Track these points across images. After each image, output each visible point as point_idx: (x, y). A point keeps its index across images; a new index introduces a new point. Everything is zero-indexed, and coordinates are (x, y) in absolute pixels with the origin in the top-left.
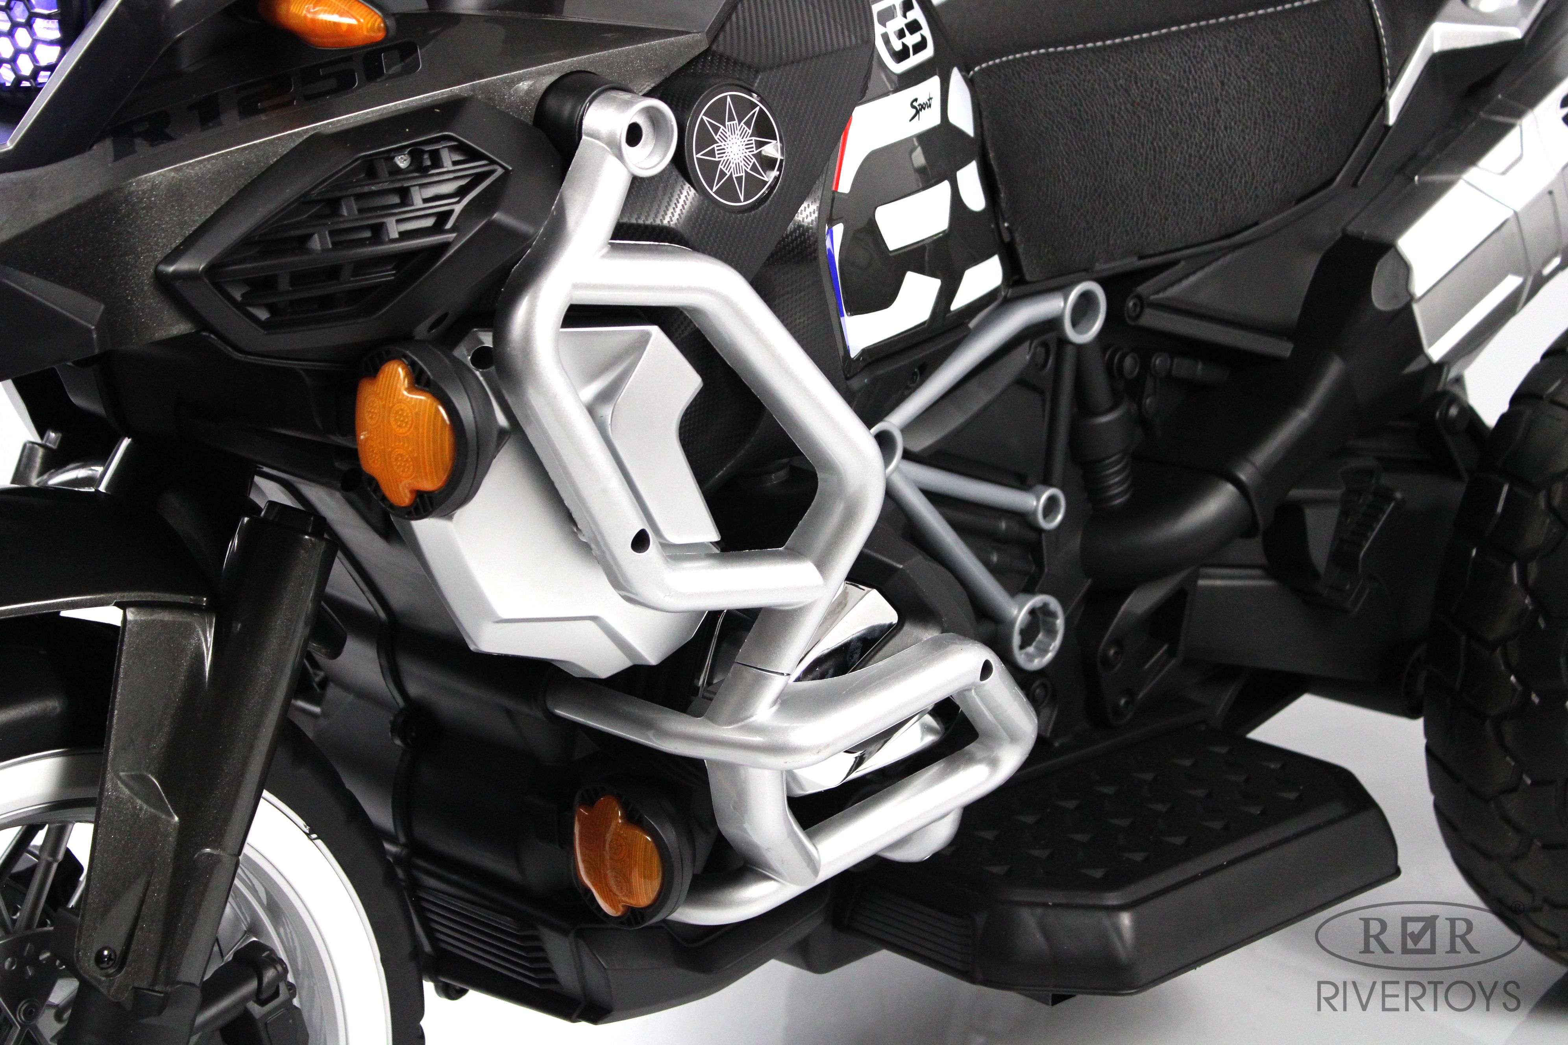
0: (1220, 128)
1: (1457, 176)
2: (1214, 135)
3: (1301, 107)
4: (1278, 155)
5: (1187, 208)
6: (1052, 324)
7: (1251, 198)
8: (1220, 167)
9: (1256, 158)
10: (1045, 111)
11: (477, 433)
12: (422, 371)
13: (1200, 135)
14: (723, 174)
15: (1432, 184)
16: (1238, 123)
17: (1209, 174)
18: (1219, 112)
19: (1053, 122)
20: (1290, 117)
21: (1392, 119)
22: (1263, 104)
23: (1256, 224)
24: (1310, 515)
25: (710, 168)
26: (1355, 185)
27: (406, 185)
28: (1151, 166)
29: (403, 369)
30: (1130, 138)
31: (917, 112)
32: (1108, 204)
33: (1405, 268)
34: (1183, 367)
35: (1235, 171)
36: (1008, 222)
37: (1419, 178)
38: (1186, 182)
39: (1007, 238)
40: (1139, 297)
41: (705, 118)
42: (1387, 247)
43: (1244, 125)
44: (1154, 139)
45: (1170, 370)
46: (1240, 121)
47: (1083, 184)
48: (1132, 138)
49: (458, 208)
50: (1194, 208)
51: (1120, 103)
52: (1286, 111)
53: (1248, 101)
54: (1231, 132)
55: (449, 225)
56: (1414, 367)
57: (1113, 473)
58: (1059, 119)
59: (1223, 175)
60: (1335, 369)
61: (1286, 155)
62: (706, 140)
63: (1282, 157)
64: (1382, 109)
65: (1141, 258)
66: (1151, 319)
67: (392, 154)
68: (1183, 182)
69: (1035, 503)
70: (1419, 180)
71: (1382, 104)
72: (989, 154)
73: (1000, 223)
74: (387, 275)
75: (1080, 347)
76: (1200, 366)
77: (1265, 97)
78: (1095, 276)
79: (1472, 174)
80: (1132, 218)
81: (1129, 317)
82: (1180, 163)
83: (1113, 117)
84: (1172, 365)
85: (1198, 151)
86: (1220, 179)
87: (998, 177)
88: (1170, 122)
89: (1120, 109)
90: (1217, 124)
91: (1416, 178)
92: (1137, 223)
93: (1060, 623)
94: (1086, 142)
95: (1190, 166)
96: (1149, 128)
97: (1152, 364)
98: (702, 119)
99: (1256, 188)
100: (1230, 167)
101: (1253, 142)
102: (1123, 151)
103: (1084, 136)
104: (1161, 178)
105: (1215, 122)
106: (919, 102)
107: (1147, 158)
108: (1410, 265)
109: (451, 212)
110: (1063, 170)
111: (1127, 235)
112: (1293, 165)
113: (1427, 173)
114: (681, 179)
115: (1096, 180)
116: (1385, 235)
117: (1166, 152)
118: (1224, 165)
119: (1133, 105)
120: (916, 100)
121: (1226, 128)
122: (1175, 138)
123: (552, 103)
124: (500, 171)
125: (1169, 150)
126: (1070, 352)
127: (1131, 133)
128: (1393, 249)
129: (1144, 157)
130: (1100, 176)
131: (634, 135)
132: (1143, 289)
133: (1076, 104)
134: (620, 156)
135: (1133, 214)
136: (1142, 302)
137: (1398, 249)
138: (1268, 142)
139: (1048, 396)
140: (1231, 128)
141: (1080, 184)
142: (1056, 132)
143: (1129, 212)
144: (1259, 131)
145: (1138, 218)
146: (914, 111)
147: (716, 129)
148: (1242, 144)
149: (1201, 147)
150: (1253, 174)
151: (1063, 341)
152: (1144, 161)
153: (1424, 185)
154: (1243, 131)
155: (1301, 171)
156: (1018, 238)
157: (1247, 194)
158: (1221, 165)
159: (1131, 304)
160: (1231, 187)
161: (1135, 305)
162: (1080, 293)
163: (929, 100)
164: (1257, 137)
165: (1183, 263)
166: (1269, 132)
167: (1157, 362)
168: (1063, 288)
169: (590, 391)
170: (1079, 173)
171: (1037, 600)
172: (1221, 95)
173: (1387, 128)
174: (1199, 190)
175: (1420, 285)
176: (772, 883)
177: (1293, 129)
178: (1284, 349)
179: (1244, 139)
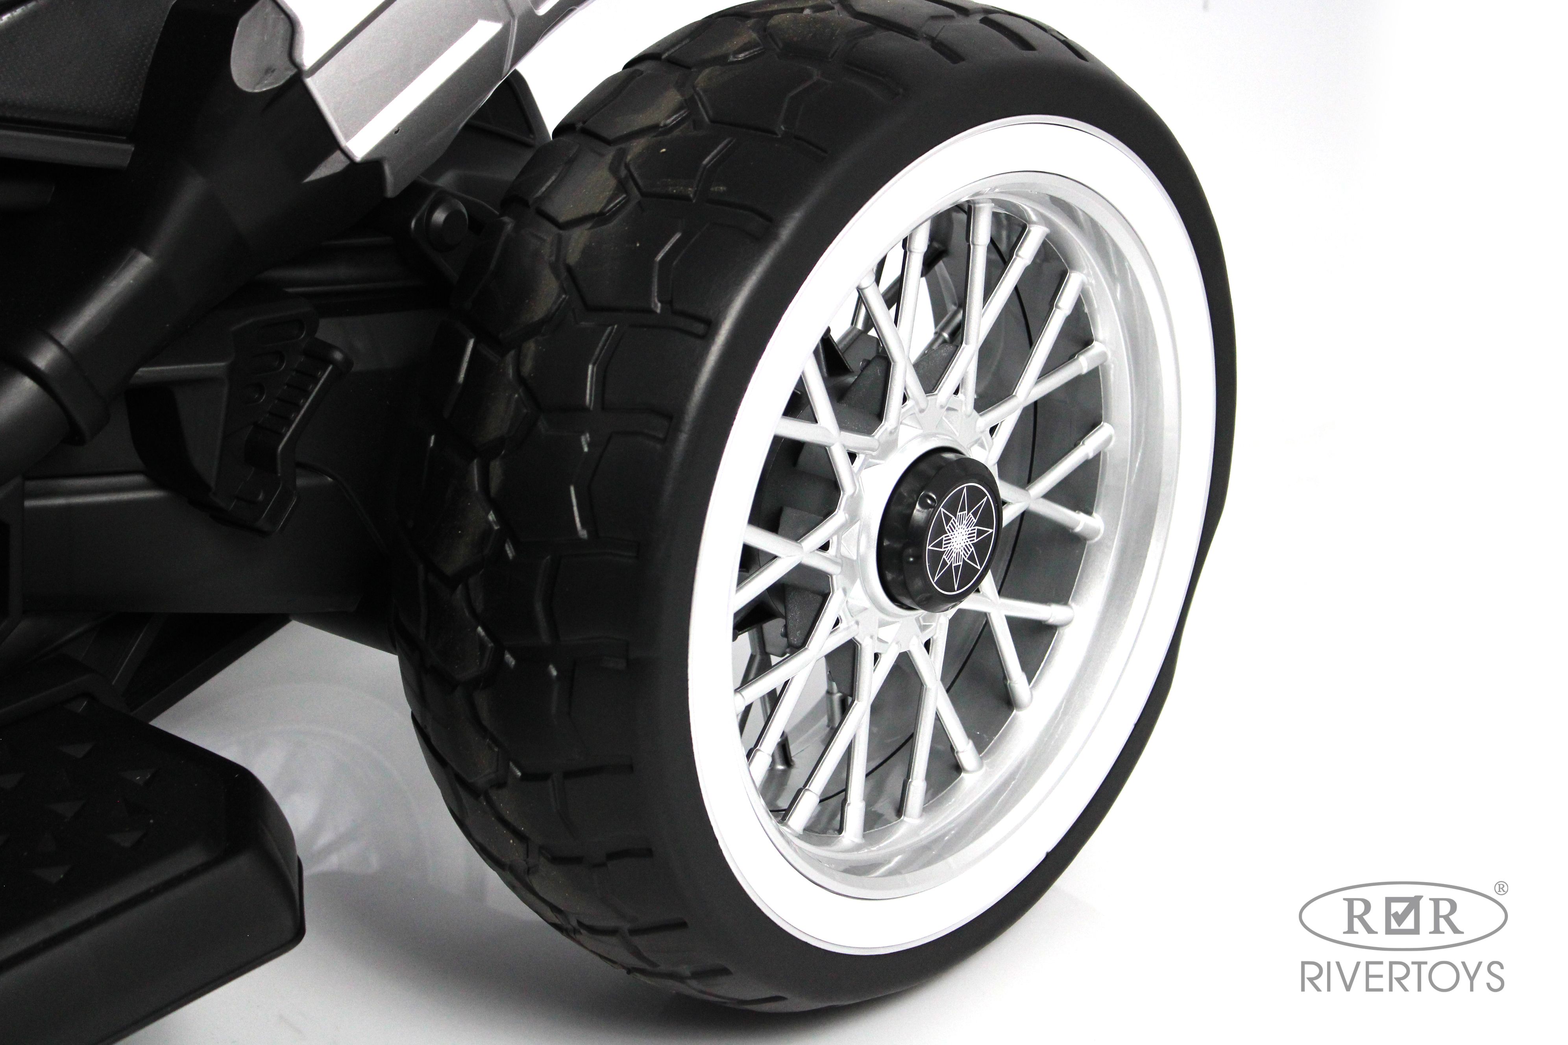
56: (325, 170)
60: (190, 185)
178: (120, 155)
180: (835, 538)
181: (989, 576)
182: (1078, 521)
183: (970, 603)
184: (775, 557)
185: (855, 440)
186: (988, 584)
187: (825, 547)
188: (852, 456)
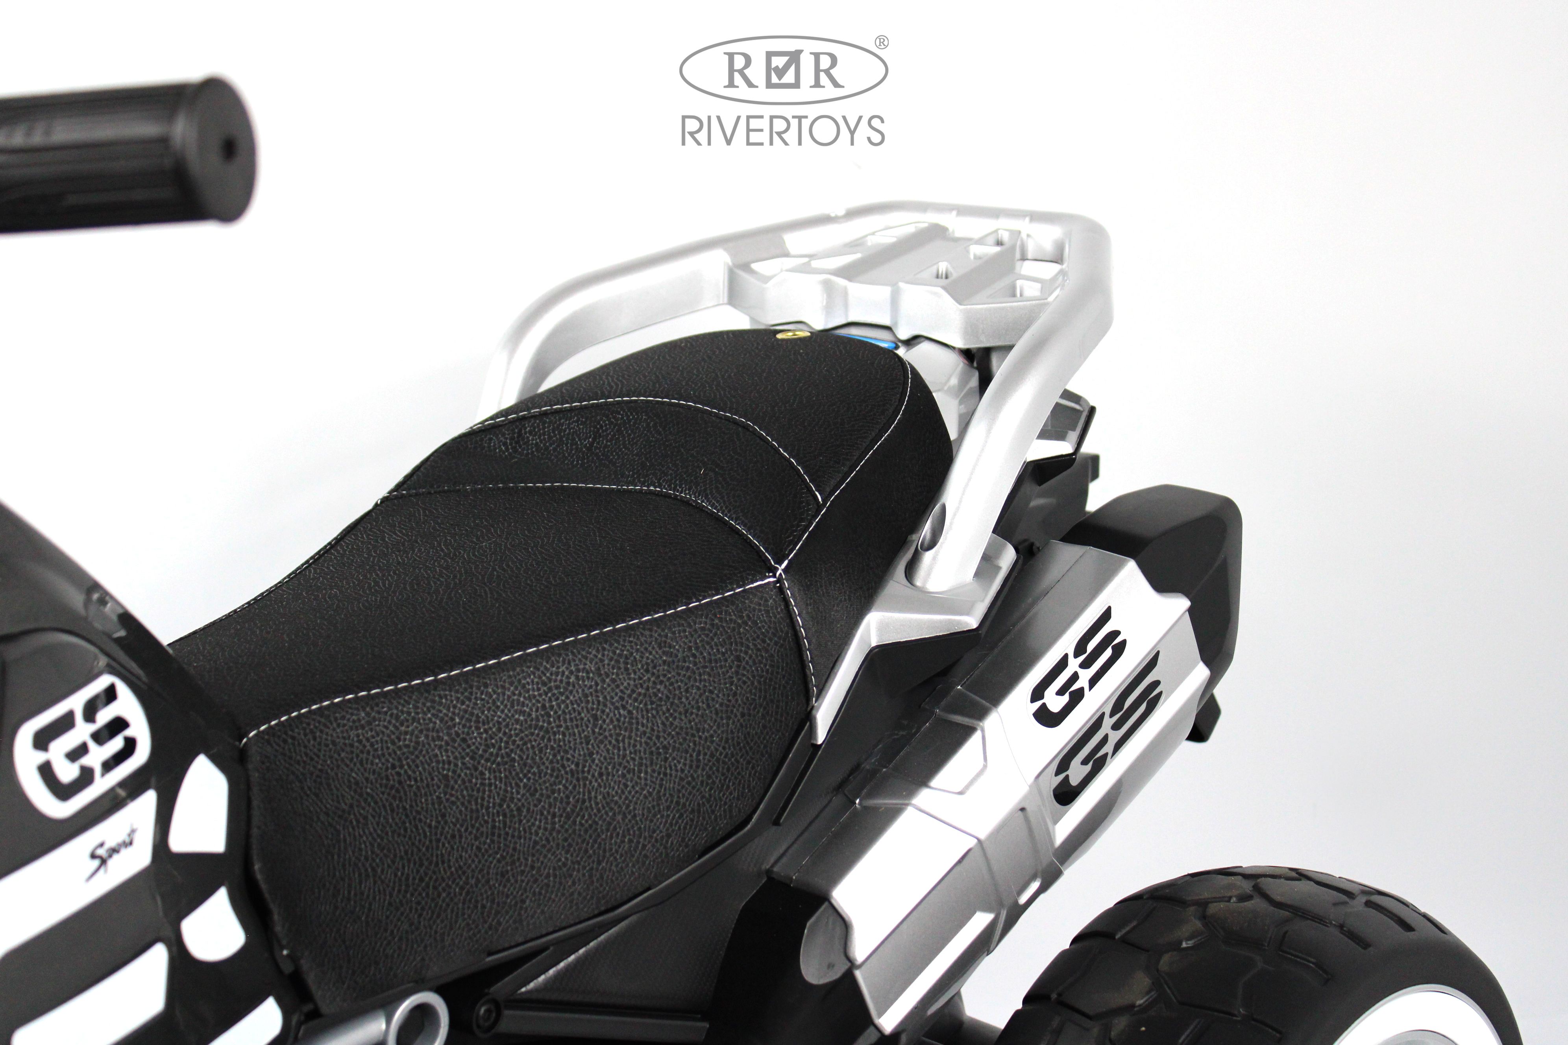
0: (593, 776)
1: (906, 802)
2: (585, 786)
3: (700, 737)
4: (672, 802)
5: (551, 884)
7: (637, 861)
8: (594, 826)
9: (643, 809)
10: (349, 781)
13: (566, 788)
15: (875, 809)
16: (617, 767)
17: (580, 836)
18: (591, 755)
19: (361, 795)
20: (687, 752)
21: (821, 736)
22: (650, 738)
26: (776, 823)
28: (499, 836)
30: (469, 802)
31: (104, 862)
32: (439, 895)
33: (843, 927)
35: (615, 828)
36: (288, 948)
37: (860, 800)
38: (549, 851)
39: (286, 968)
40: (494, 1000)
42: (820, 899)
43: (625, 767)
44: (503, 800)
46: (620, 764)
47: (402, 874)
48: (473, 803)
50: (561, 883)
51: (456, 758)
52: (681, 744)
53: (630, 737)
54: (607, 779)
56: (862, 1042)
58: (368, 790)
59: (598, 836)
61: (683, 801)
63: (678, 803)
64: (807, 726)
65: (492, 953)
66: (513, 1023)
68: (544, 852)
70: (860, 803)
71: (808, 718)
72: (253, 865)
73: (277, 951)
77: (653, 730)
78: (430, 984)
79: (924, 797)
80: (476, 907)
81: (481, 1027)
82: (539, 827)
83: (446, 778)
85: (565, 809)
86: (595, 841)
87: (267, 895)
88: (525, 776)
89: (456, 765)
90: (589, 772)
91: (857, 801)
92: (482, 913)
94: (407, 816)
95: (553, 829)
96: (496, 787)
99: (644, 846)
100: (610, 824)
101: (638, 789)
102: (461, 821)
103: (405, 809)
104: (515, 849)
105: (587, 768)
106: (107, 846)
107: (494, 827)
108: (851, 922)
110: (373, 860)
111: (470, 929)
112: (693, 811)
113: (870, 795)
115: (421, 865)
116: (817, 881)
117: (520, 815)
118: (600, 823)
119: (472, 758)
120: (102, 845)
121: (601, 775)
122: (532, 795)
125: (524, 812)
127: (471, 796)
128: (827, 903)
129: (490, 826)
130: (427, 859)
132: (497, 989)
133: (393, 767)
135: (477, 901)
136: (497, 1005)
137: (833, 902)
138: (657, 787)
140: (608, 774)
141: (399, 874)
142: (364, 809)
143: (470, 901)
144: (646, 774)
145: (484, 907)
146: (97, 862)
148: (623, 792)
149: (568, 803)
150: (639, 829)
152: (490, 831)
153: (865, 808)
154: (624, 776)
155: (704, 819)
156: (306, 964)
157: (632, 856)
158: (596, 823)
159: (482, 1011)
160: (610, 850)
161: (488, 1011)
162: (409, 1009)
163: (129, 835)
164: (643, 782)
165: (551, 949)
166: (659, 773)
168: (384, 1008)
170: (398, 859)
172: (594, 732)
173: (816, 748)
174: (567, 859)
175: (861, 949)
177: (691, 767)
179: (626, 786)
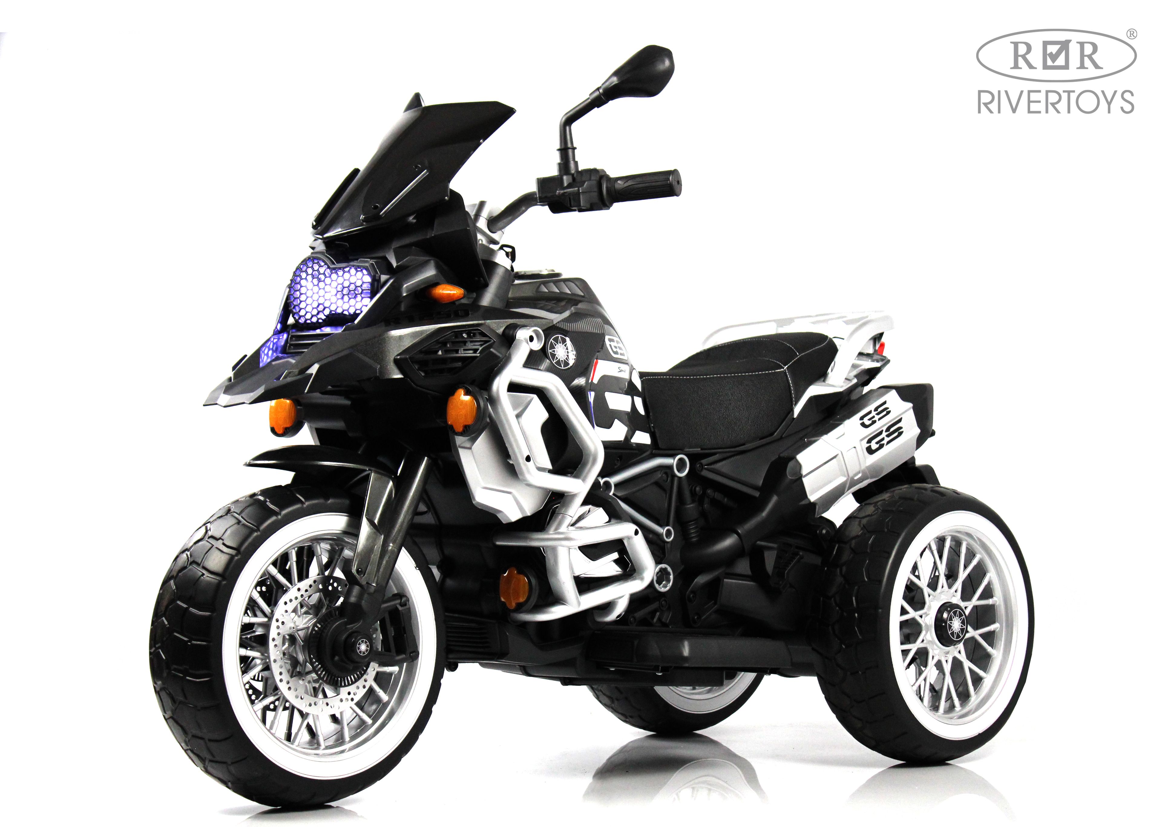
0: (731, 409)
1: (820, 438)
2: (728, 411)
3: (761, 406)
4: (752, 421)
6: (670, 467)
7: (742, 434)
9: (744, 421)
11: (484, 409)
12: (469, 389)
13: (723, 410)
14: (557, 358)
16: (738, 408)
17: (726, 424)
18: (730, 404)
20: (757, 409)
21: (795, 416)
22: (747, 403)
23: (744, 444)
24: (767, 554)
25: (553, 356)
26: (781, 437)
27: (466, 340)
28: (705, 418)
29: (464, 392)
31: (621, 372)
32: (689, 428)
33: (799, 466)
34: (718, 496)
35: (736, 424)
36: (653, 424)
38: (718, 425)
39: (652, 430)
40: (701, 464)
41: (552, 341)
42: (793, 458)
43: (740, 409)
44: (707, 410)
45: (714, 496)
47: (680, 420)
48: (699, 408)
49: (480, 348)
52: (755, 407)
53: (741, 402)
54: (735, 411)
55: (478, 352)
56: (804, 502)
57: (692, 524)
59: (732, 425)
60: (775, 499)
61: (755, 421)
62: (552, 347)
63: (754, 422)
64: (791, 413)
65: (702, 449)
66: (705, 473)
67: (463, 332)
68: (717, 425)
69: (662, 531)
70: (807, 440)
71: (792, 410)
72: (646, 397)
73: (650, 425)
74: (459, 364)
75: (680, 478)
76: (726, 499)
77: (748, 401)
78: (684, 453)
79: (825, 437)
80: (698, 434)
81: (698, 471)
82: (716, 419)
83: (692, 400)
84: (714, 495)
85: (723, 416)
87: (649, 408)
88: (713, 405)
91: (806, 439)
92: (700, 437)
93: (672, 577)
95: (720, 420)
97: (707, 492)
98: (551, 341)
99: (744, 432)
101: (743, 415)
102: (696, 412)
104: (709, 423)
105: (729, 407)
107: (704, 415)
108: (801, 464)
109: (478, 349)
110: (674, 414)
111: (697, 439)
112: (758, 427)
113: (809, 438)
114: (544, 356)
115: (685, 420)
116: (793, 455)
118: (732, 421)
121: (733, 410)
122: (714, 410)
123: (507, 331)
124: (493, 341)
125: (712, 414)
126: (676, 479)
128: (795, 459)
130: (687, 418)
131: (531, 339)
132: (704, 461)
134: (528, 343)
136: (702, 465)
137: (798, 460)
138: (748, 416)
139: (668, 492)
142: (671, 401)
143: (697, 432)
144: (745, 411)
145: (700, 435)
147: (556, 345)
148: (739, 416)
150: (743, 426)
151: (674, 475)
154: (739, 411)
155: (762, 429)
156: (656, 431)
157: (740, 433)
158: (731, 421)
159: (698, 466)
160: (735, 429)
161: (699, 466)
162: (679, 458)
165: (718, 455)
166: (749, 413)
167: (709, 492)
168: (673, 456)
169: (516, 412)
170: (679, 416)
171: (663, 566)
173: (794, 419)
174: (723, 429)
175: (804, 472)
176: (565, 606)
177: (758, 413)
178: (757, 494)
179: (740, 414)
180: (924, 638)
181: (969, 626)
182: (990, 602)
183: (968, 636)
184: (911, 649)
185: (920, 612)
186: (970, 629)
187: (923, 641)
188: (921, 616)
